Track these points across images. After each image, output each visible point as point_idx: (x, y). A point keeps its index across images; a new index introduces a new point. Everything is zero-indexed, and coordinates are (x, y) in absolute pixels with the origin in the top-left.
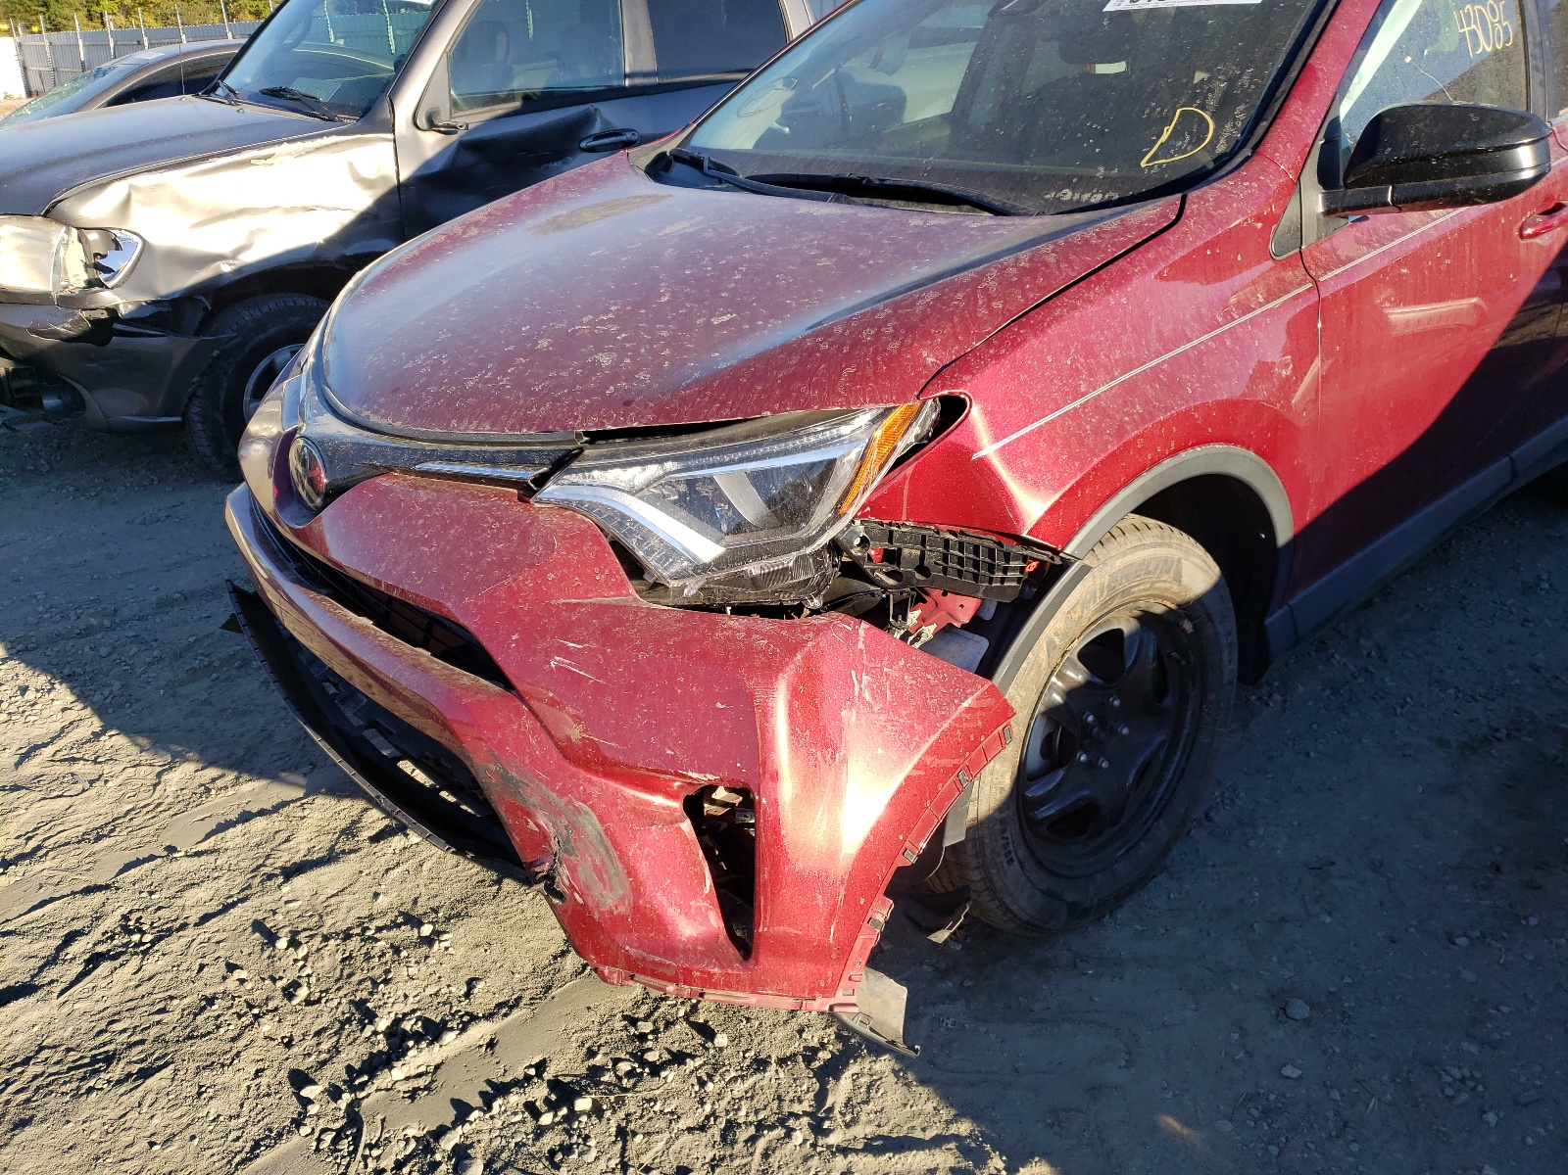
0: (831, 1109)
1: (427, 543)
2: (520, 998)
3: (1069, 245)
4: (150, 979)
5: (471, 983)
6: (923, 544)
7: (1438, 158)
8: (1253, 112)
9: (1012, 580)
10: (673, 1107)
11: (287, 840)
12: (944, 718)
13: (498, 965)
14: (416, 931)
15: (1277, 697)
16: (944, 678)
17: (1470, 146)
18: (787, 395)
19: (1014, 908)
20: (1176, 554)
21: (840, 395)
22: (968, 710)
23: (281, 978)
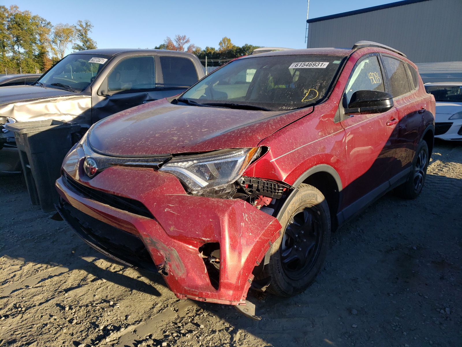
0: (235, 341)
1: (129, 182)
2: (142, 319)
3: (289, 115)
4: (25, 320)
5: (127, 316)
6: (258, 183)
7: (369, 102)
8: (327, 90)
9: (280, 193)
10: (190, 344)
11: (65, 282)
12: (266, 226)
13: (134, 311)
14: (108, 304)
15: (338, 241)
16: (265, 217)
17: (376, 99)
18: (225, 145)
19: (280, 286)
20: (316, 193)
21: (238, 145)
22: (271, 225)
23: (67, 318)
